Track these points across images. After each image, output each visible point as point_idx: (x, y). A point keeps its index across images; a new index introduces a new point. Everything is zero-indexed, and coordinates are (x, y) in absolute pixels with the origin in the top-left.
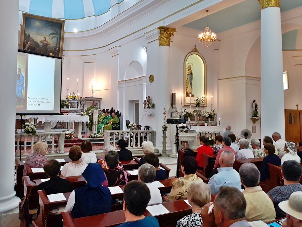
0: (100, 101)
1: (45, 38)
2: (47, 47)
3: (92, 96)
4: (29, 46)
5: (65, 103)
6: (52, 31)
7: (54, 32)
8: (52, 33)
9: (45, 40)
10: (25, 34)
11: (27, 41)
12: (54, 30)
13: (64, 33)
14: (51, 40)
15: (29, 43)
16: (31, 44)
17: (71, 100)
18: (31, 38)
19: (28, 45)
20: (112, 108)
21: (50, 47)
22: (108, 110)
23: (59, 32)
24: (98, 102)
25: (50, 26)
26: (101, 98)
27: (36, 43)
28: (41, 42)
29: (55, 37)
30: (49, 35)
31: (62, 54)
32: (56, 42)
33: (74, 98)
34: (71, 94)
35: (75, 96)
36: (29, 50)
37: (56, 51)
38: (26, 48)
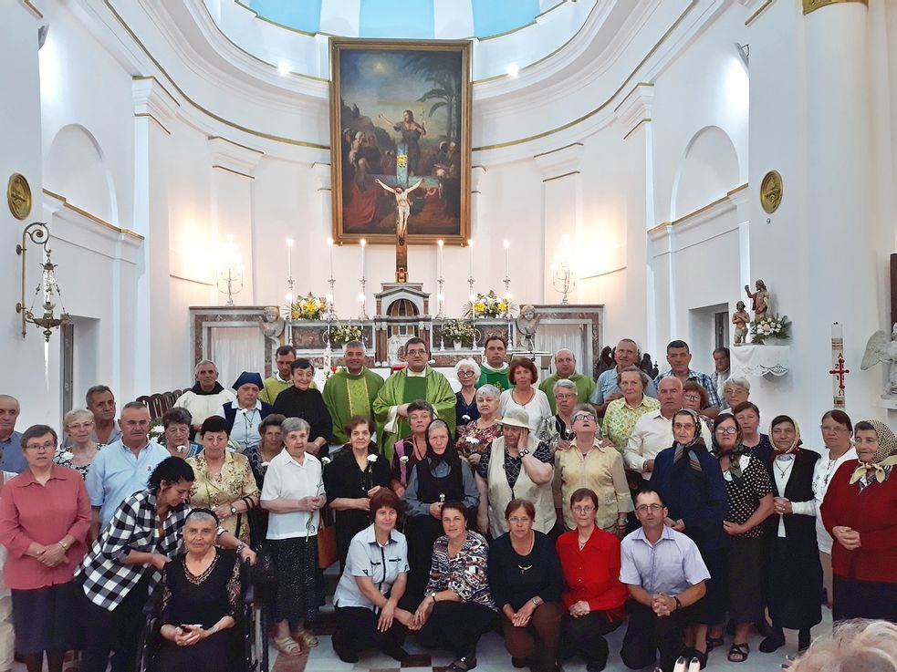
0: (595, 318)
1: (410, 113)
2: (419, 142)
3: (565, 300)
4: (360, 146)
5: (456, 332)
6: (431, 86)
7: (438, 87)
8: (431, 93)
9: (411, 120)
10: (344, 109)
11: (351, 129)
12: (436, 80)
13: (470, 85)
14: (430, 115)
15: (358, 136)
16: (364, 141)
17: (483, 317)
18: (363, 117)
19: (356, 144)
21: (428, 141)
23: (453, 83)
24: (589, 322)
25: (422, 67)
26: (601, 307)
27: (382, 134)
28: (395, 128)
29: (443, 104)
30: (420, 102)
31: (468, 161)
32: (446, 120)
33: (491, 311)
34: (480, 296)
35: (496, 304)
36: (361, 161)
37: (449, 154)
38: (352, 155)
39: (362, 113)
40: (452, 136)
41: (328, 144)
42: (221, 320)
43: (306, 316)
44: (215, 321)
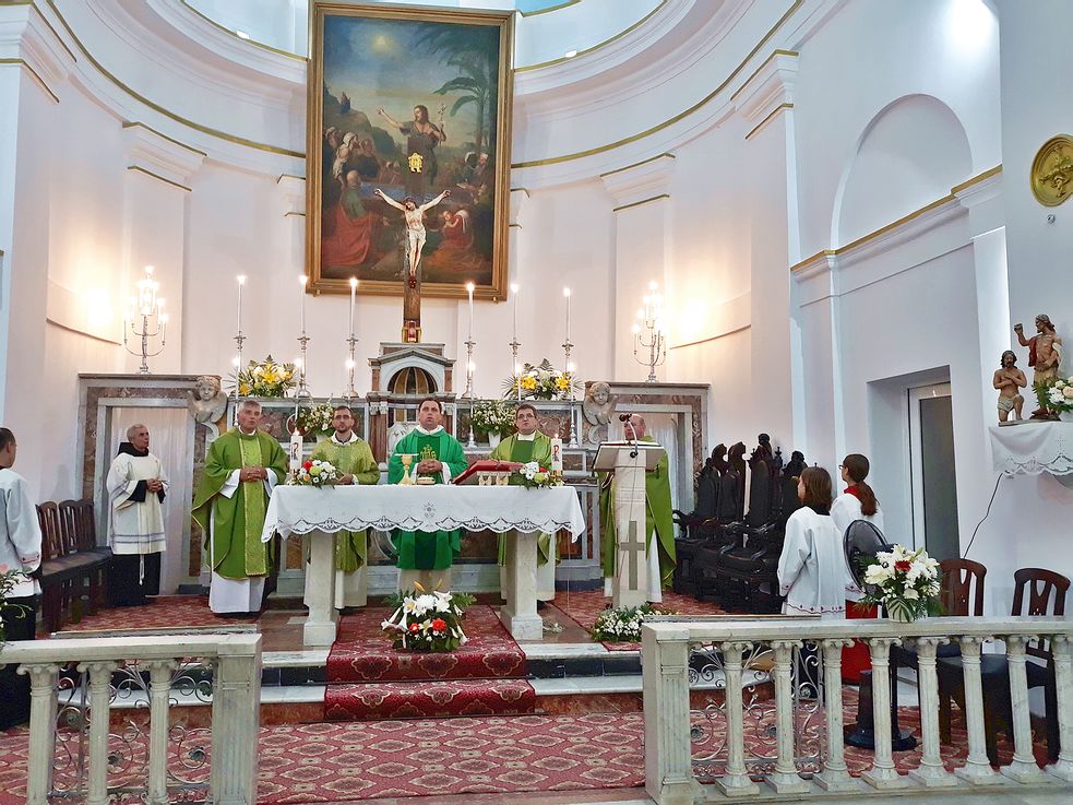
0: (696, 403)
1: (423, 109)
2: (436, 151)
3: (652, 376)
4: (350, 153)
5: (493, 418)
6: (454, 72)
7: (465, 74)
8: (454, 82)
9: (425, 119)
10: (328, 99)
11: (337, 129)
12: (462, 65)
13: (510, 74)
14: (453, 113)
15: (347, 138)
16: (356, 146)
17: (532, 398)
18: (357, 113)
19: (344, 150)
20: (764, 439)
21: (448, 150)
22: (740, 448)
23: (486, 70)
24: (687, 409)
25: (442, 45)
26: (705, 387)
27: (382, 138)
28: (402, 130)
29: (472, 98)
30: (439, 95)
31: (506, 181)
32: (475, 122)
33: (545, 389)
34: (528, 367)
35: (553, 380)
36: (351, 175)
37: (479, 170)
38: (337, 165)
39: (354, 106)
40: (483, 144)
41: (303, 150)
42: (127, 396)
43: (261, 392)
44: (118, 396)
